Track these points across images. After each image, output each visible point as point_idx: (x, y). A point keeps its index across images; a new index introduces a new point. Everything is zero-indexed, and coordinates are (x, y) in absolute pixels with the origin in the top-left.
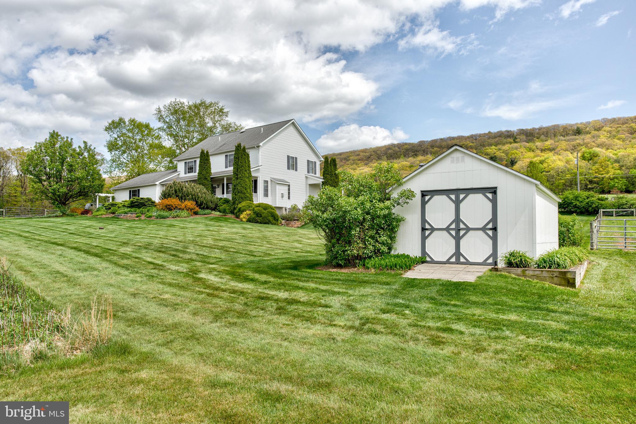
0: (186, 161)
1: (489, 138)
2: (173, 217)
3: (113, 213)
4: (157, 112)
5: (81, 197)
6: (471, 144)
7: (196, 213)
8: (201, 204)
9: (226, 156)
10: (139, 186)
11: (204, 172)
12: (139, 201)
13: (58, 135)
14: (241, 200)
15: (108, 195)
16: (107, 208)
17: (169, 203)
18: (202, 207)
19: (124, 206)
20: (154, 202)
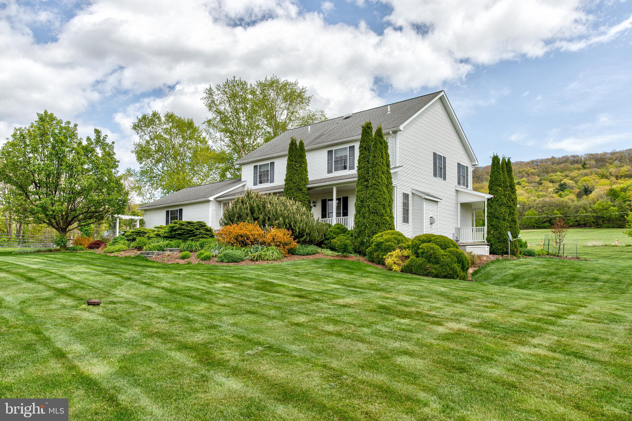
0: (256, 164)
1: (553, 164)
2: (252, 260)
3: (140, 248)
4: (207, 95)
5: (92, 221)
6: (533, 170)
7: (292, 252)
8: (301, 235)
9: (330, 152)
10: (182, 203)
11: (296, 178)
12: (183, 227)
13: (52, 118)
14: (374, 227)
15: (133, 217)
16: (131, 238)
17: (241, 232)
18: (302, 239)
19: (158, 235)
20: (210, 230)
